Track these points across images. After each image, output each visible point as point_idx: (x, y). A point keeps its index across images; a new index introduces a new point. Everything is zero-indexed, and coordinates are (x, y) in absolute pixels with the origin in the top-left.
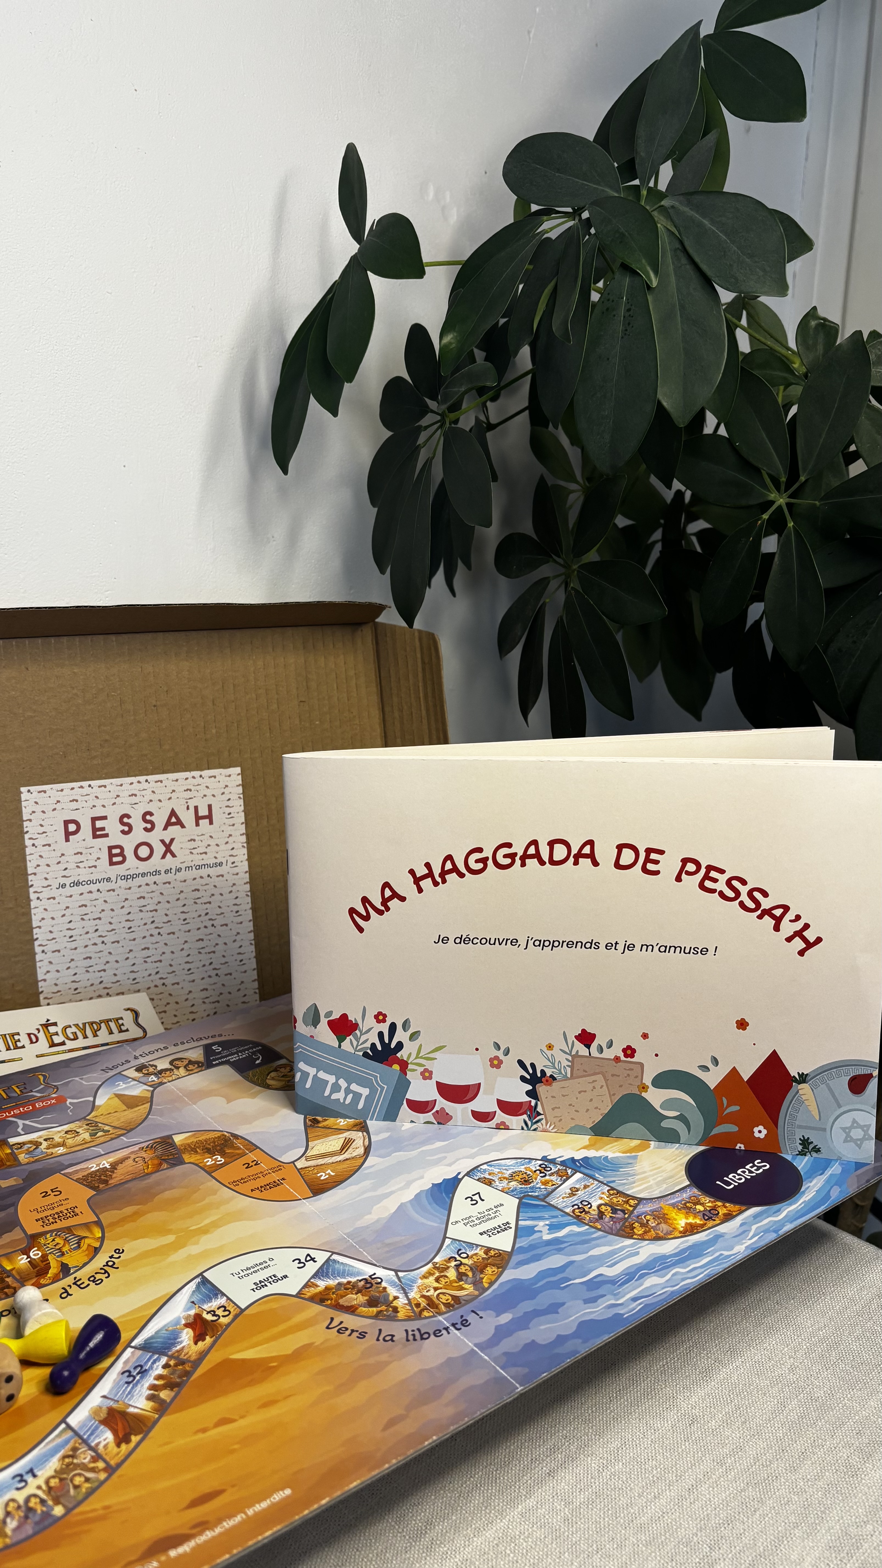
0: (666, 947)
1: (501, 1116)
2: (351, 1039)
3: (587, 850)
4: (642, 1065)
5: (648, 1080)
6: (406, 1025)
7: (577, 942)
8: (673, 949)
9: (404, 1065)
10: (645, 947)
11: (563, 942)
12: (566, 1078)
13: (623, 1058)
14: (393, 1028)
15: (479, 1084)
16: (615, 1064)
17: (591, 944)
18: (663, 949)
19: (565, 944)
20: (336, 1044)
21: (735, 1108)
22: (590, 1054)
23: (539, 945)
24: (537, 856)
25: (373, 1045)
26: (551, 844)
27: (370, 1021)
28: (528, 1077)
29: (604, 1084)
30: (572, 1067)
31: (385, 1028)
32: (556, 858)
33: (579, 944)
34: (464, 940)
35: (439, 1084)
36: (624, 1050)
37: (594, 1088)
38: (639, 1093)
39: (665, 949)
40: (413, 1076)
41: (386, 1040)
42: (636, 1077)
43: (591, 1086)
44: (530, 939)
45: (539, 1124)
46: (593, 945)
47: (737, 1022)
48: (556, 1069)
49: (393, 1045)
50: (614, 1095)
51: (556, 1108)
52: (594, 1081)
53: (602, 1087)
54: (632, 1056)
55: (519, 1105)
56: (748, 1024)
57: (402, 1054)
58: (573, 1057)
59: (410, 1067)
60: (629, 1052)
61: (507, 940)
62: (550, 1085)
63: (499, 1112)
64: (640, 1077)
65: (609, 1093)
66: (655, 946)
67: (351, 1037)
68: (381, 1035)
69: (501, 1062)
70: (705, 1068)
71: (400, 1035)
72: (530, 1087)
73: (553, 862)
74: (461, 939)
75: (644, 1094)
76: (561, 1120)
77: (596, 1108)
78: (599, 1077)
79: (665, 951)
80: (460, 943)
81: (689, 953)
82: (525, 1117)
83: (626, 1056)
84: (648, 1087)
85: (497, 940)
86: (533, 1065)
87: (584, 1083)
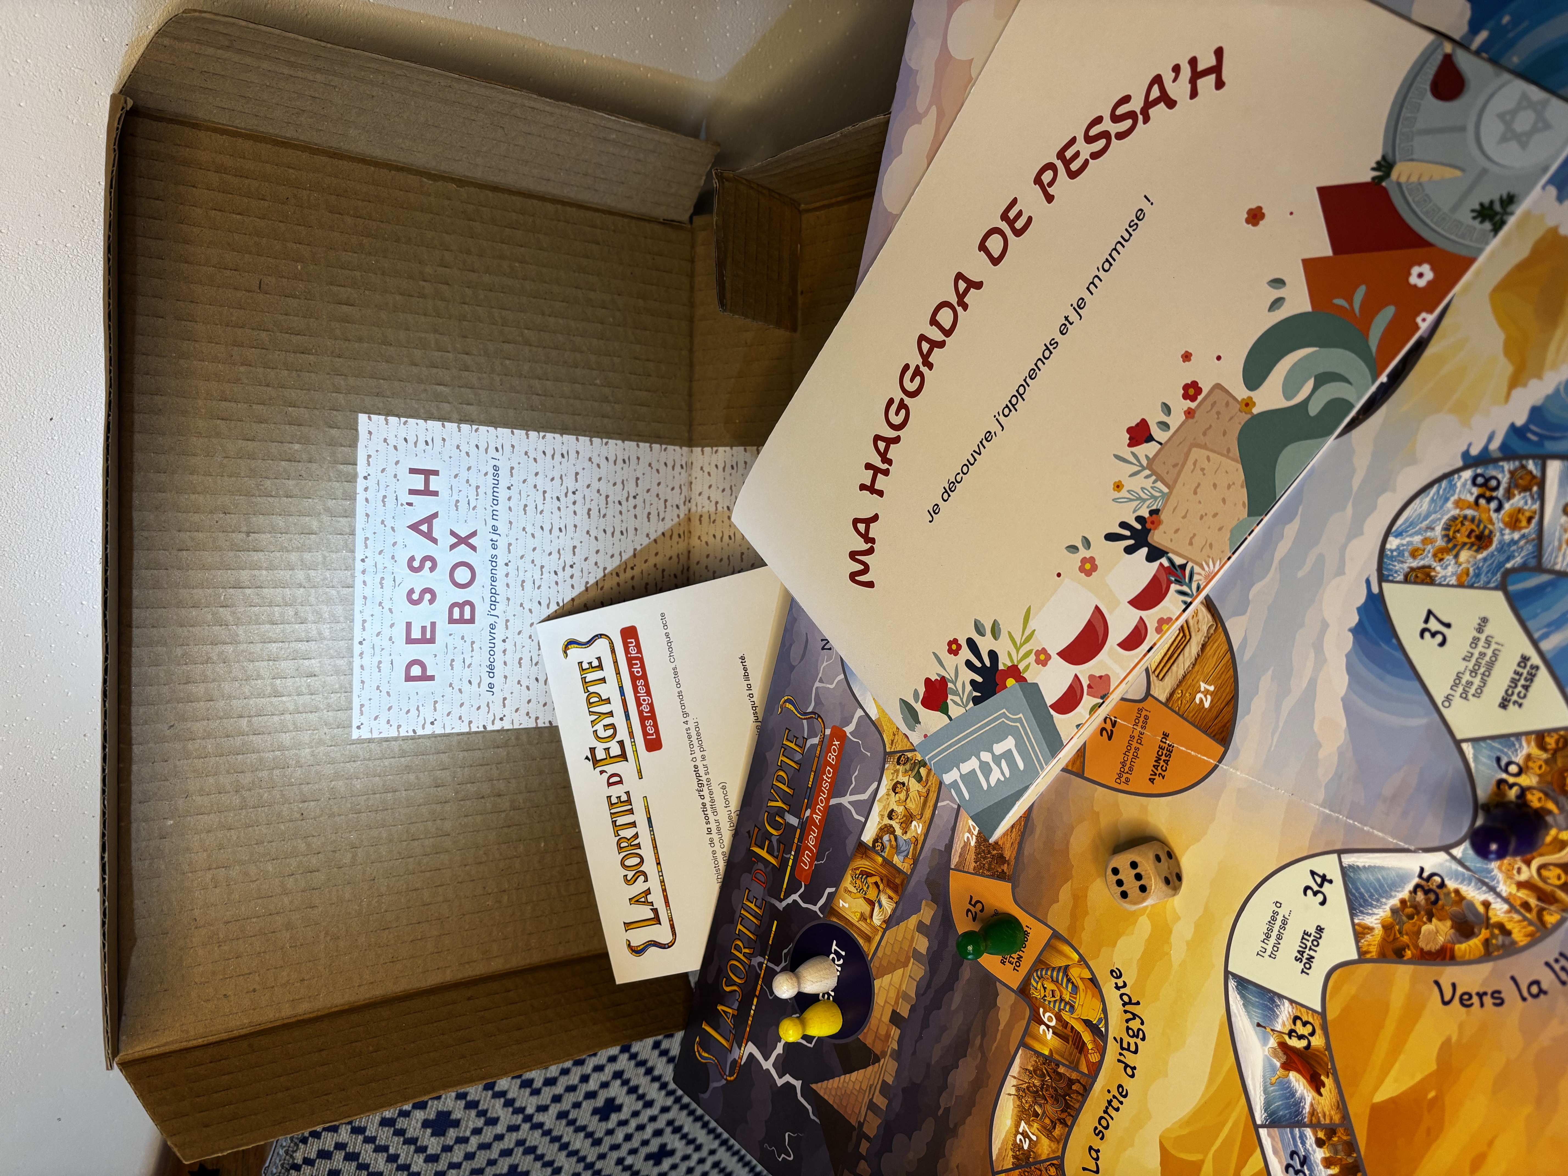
0: (1107, 260)
1: (1151, 616)
2: (952, 700)
3: (962, 286)
4: (1218, 386)
5: (1241, 392)
7: (1036, 364)
8: (1114, 253)
9: (1014, 672)
10: (1092, 287)
11: (1025, 380)
12: (1166, 497)
13: (1193, 405)
14: (971, 643)
15: (1097, 608)
16: (1194, 420)
17: (1048, 348)
18: (1107, 266)
19: (1028, 380)
20: (946, 720)
21: (1360, 293)
22: (1160, 443)
23: (1010, 411)
24: (933, 344)
25: (973, 682)
26: (934, 322)
27: (950, 662)
28: (1131, 542)
29: (1206, 453)
30: (1160, 478)
31: (966, 654)
32: (947, 326)
34: (951, 489)
35: (1062, 655)
36: (1186, 396)
37: (1203, 470)
38: (1249, 416)
39: (1109, 261)
40: (1033, 674)
41: (979, 665)
42: (1227, 404)
43: (1198, 471)
44: (998, 416)
45: (1196, 577)
46: (1051, 348)
47: (1247, 221)
48: (1148, 499)
49: (988, 663)
50: (1229, 450)
51: (1191, 538)
52: (1195, 464)
53: (1208, 459)
54: (1199, 391)
55: (1155, 580)
56: (1260, 208)
57: (1004, 662)
58: (1150, 466)
59: (1021, 667)
60: (1191, 390)
61: (981, 442)
62: (1160, 523)
63: (1144, 614)
64: (1231, 401)
65: (1222, 455)
66: (1097, 273)
67: (950, 697)
68: (969, 664)
69: (1092, 560)
70: (1277, 303)
71: (985, 644)
72: (1144, 551)
73: (948, 333)
74: (946, 491)
75: (1256, 411)
76: (1211, 546)
77: (1229, 487)
78: (1195, 453)
79: (1111, 265)
80: (950, 495)
82: (1174, 587)
83: (1193, 399)
84: (1250, 398)
85: (975, 454)
86: (1123, 525)
87: (1188, 478)
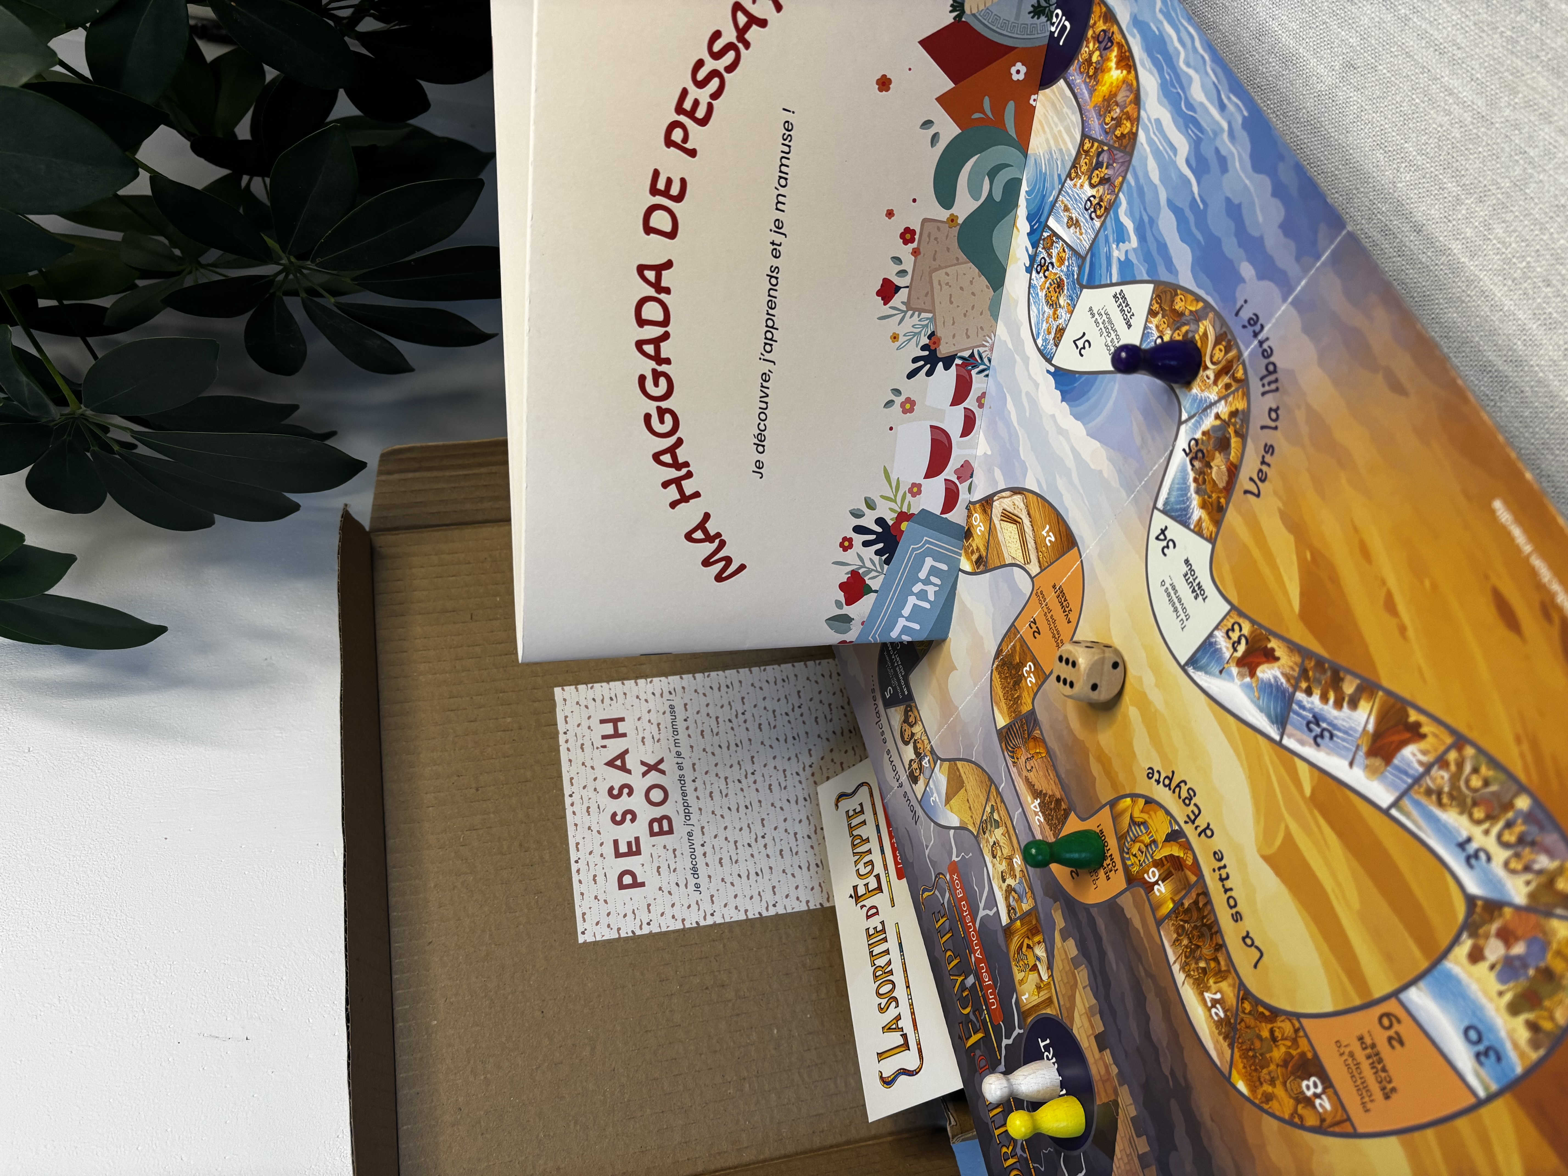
0: (781, 177)
1: (970, 403)
2: (870, 579)
3: (651, 275)
4: (925, 221)
5: (943, 214)
6: (857, 514)
7: (769, 295)
8: (784, 169)
9: (903, 516)
10: (780, 206)
11: (768, 314)
12: (933, 320)
13: (915, 245)
14: (859, 530)
15: (931, 427)
16: (922, 255)
17: (772, 277)
18: (783, 182)
19: (771, 311)
20: (873, 596)
21: (987, 102)
22: (907, 287)
23: (771, 345)
24: (656, 342)
25: (878, 553)
26: (642, 322)
27: (850, 557)
28: (929, 366)
29: (944, 270)
30: (921, 311)
31: (858, 539)
32: (660, 317)
33: (772, 292)
34: (761, 441)
35: (928, 476)
36: (906, 242)
37: (947, 284)
38: (958, 227)
39: (783, 177)
40: (916, 506)
41: (873, 537)
42: (939, 229)
43: (945, 287)
44: (762, 357)
45: (984, 355)
46: (774, 274)
47: (880, 90)
48: (921, 331)
49: (879, 530)
50: (957, 259)
51: (966, 334)
52: (940, 284)
53: (947, 274)
54: (913, 232)
55: (959, 377)
56: (884, 76)
57: (890, 520)
58: (909, 308)
59: (905, 510)
60: (907, 236)
61: (762, 386)
62: (939, 339)
63: (965, 404)
64: (939, 224)
65: (955, 265)
66: (778, 192)
67: (866, 579)
68: (866, 544)
69: (908, 400)
70: (935, 138)
71: (868, 521)
72: (940, 365)
73: (666, 322)
74: (758, 445)
75: (960, 221)
76: (981, 328)
77: (971, 282)
78: (936, 277)
79: (786, 179)
80: (763, 446)
81: (789, 146)
82: (974, 372)
83: (912, 240)
84: (952, 215)
85: (762, 399)
86: (915, 360)
87: (940, 297)
